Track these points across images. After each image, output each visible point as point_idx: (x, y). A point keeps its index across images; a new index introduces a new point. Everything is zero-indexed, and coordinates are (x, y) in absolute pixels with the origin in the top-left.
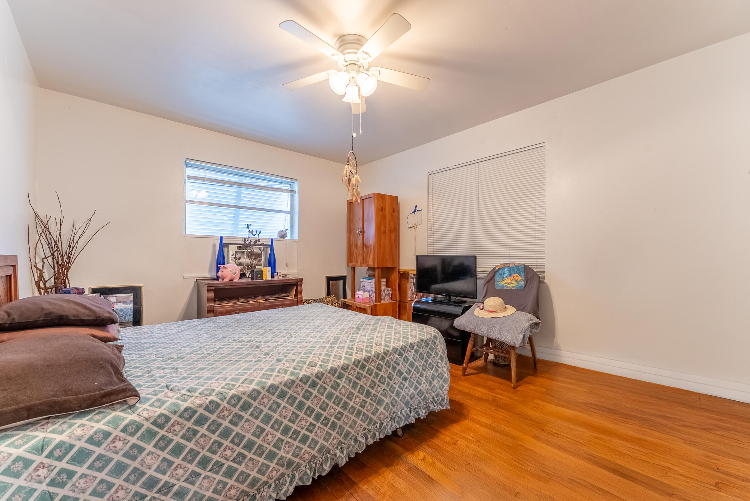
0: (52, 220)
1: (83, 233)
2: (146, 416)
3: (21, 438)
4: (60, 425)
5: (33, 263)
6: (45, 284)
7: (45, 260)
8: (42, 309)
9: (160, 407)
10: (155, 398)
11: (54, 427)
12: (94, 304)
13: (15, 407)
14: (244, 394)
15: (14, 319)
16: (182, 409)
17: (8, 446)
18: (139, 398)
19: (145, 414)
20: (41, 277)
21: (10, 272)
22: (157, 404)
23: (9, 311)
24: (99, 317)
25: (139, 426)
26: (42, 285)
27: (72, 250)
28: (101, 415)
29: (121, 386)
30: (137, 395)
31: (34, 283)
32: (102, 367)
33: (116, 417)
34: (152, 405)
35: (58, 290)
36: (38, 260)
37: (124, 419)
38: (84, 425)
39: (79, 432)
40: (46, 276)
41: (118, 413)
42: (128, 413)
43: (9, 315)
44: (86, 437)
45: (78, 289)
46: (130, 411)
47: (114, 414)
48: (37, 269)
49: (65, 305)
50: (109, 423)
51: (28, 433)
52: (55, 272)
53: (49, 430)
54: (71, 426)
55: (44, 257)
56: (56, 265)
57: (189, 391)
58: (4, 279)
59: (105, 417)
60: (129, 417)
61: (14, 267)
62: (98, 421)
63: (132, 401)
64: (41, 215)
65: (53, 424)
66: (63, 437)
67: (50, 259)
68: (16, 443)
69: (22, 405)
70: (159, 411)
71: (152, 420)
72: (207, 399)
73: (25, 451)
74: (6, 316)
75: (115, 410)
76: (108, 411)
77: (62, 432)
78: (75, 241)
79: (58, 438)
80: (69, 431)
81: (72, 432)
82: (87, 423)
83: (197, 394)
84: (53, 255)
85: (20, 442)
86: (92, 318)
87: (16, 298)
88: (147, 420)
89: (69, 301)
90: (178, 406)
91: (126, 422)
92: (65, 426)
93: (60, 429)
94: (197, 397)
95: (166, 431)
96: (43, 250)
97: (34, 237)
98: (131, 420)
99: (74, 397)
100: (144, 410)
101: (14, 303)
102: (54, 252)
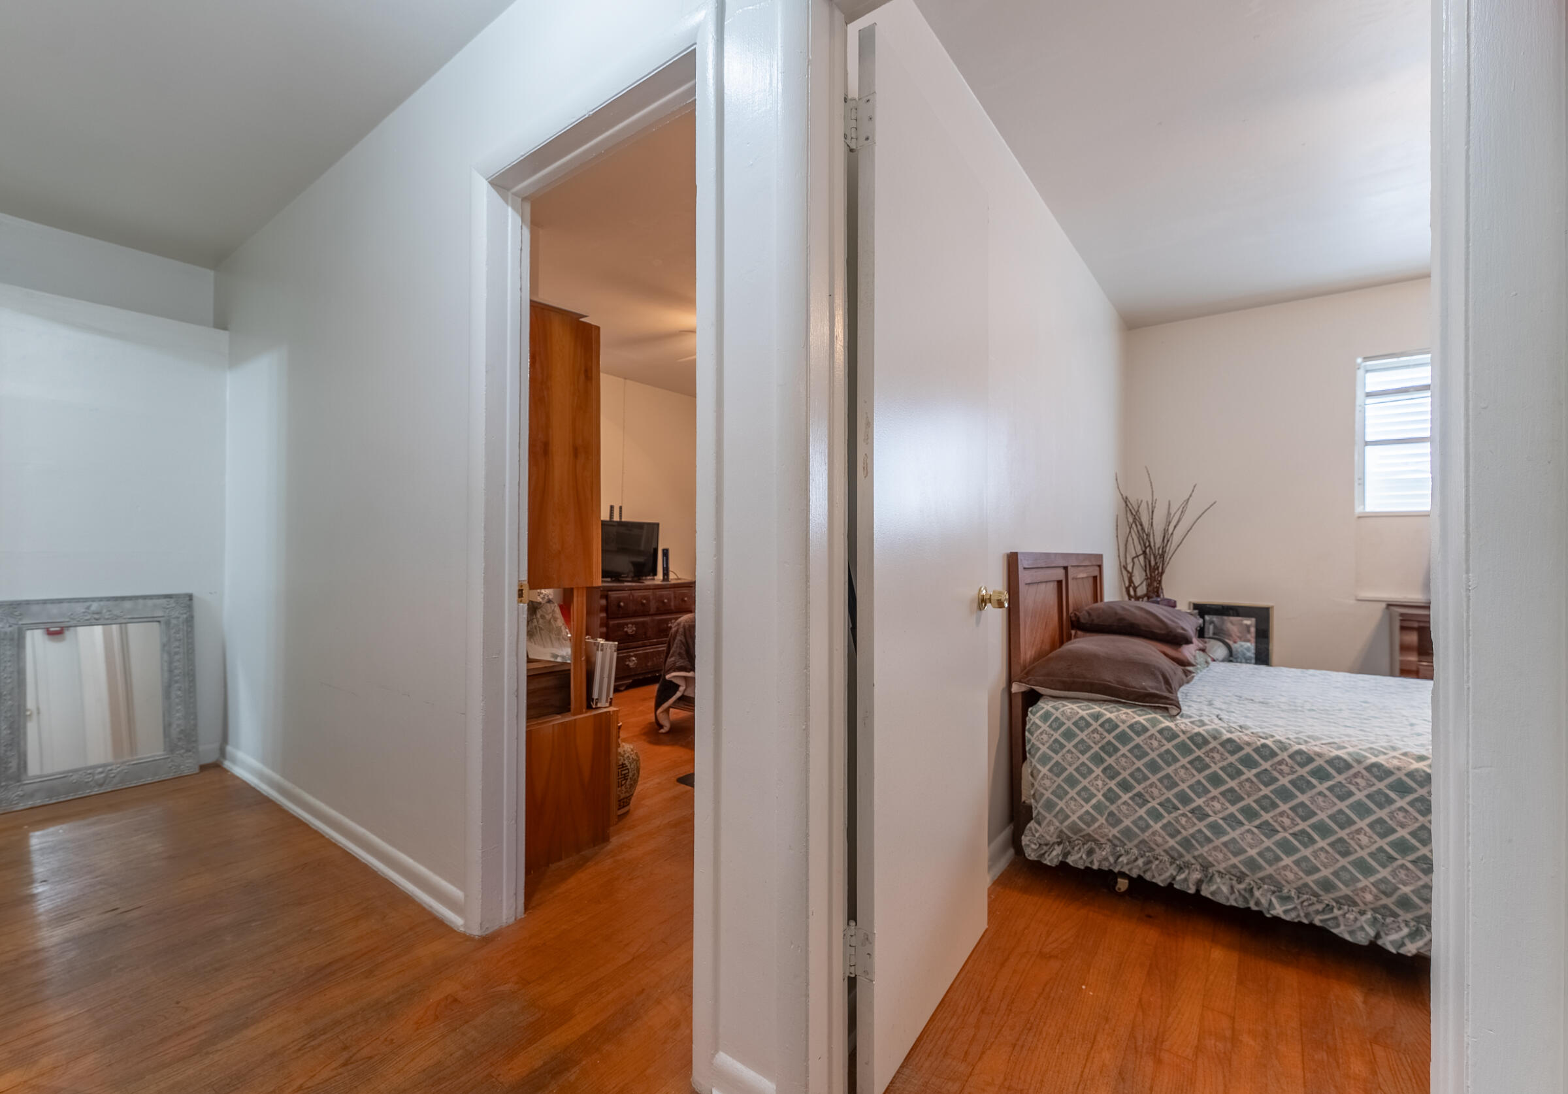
0: (1144, 506)
1: (1178, 522)
2: (1184, 728)
3: (1086, 706)
4: (1111, 707)
5: (1123, 563)
6: (1135, 591)
7: (1136, 560)
8: (1116, 613)
9: (1199, 727)
10: (1198, 718)
11: (1107, 707)
12: (1170, 616)
13: (1083, 680)
14: (1320, 757)
15: (1093, 620)
16: (1225, 738)
17: (1078, 707)
18: (1179, 711)
19: (1183, 727)
20: (1131, 581)
21: (1096, 573)
22: (1198, 723)
23: (1090, 611)
24: (1171, 632)
25: (1175, 736)
26: (1132, 593)
27: (1166, 545)
28: (1143, 712)
29: (1166, 694)
30: (1179, 707)
31: (1124, 590)
32: (1153, 674)
33: (1155, 718)
34: (1192, 723)
35: (1148, 596)
36: (1129, 560)
37: (1161, 722)
38: (1128, 714)
39: (1123, 717)
40: (1137, 580)
41: (1158, 716)
42: (1167, 720)
43: (1089, 614)
44: (1129, 724)
45: (1169, 601)
46: (1169, 719)
47: (1153, 715)
48: (1128, 572)
49: (1137, 612)
50: (1147, 720)
51: (1090, 704)
52: (1146, 575)
53: (1104, 707)
54: (1118, 710)
55: (1134, 555)
56: (1148, 566)
57: (1241, 727)
58: (1091, 580)
59: (1146, 714)
60: (1167, 723)
61: (1100, 567)
62: (1140, 715)
63: (1174, 711)
64: (1132, 499)
65: (1107, 705)
66: (1112, 716)
67: (1141, 558)
68: (1082, 707)
69: (1088, 680)
70: (1197, 730)
71: (1189, 735)
72: (1259, 740)
73: (1087, 714)
74: (1087, 617)
75: (1156, 713)
76: (1150, 711)
77: (1111, 712)
78: (1170, 532)
79: (1108, 715)
80: (1116, 713)
81: (1118, 715)
82: (1131, 713)
83: (1248, 732)
84: (1144, 552)
85: (1085, 708)
86: (1163, 632)
87: (1102, 600)
88: (1184, 732)
89: (1141, 609)
90: (1220, 733)
91: (1163, 725)
92: (1115, 709)
93: (1111, 709)
94: (1247, 735)
95: (1204, 754)
96: (1136, 548)
97: (1124, 529)
98: (1168, 726)
99: (1124, 688)
100: (1182, 723)
101: (1099, 605)
102: (1146, 548)
